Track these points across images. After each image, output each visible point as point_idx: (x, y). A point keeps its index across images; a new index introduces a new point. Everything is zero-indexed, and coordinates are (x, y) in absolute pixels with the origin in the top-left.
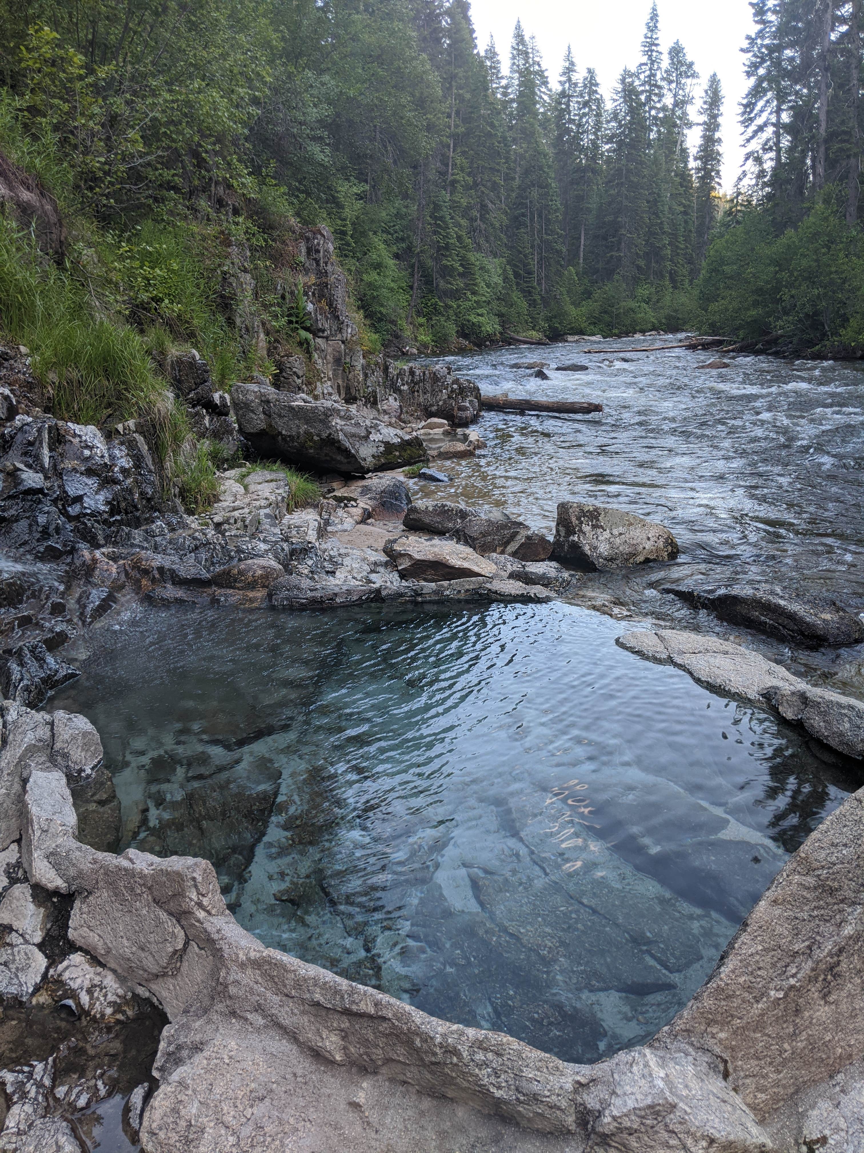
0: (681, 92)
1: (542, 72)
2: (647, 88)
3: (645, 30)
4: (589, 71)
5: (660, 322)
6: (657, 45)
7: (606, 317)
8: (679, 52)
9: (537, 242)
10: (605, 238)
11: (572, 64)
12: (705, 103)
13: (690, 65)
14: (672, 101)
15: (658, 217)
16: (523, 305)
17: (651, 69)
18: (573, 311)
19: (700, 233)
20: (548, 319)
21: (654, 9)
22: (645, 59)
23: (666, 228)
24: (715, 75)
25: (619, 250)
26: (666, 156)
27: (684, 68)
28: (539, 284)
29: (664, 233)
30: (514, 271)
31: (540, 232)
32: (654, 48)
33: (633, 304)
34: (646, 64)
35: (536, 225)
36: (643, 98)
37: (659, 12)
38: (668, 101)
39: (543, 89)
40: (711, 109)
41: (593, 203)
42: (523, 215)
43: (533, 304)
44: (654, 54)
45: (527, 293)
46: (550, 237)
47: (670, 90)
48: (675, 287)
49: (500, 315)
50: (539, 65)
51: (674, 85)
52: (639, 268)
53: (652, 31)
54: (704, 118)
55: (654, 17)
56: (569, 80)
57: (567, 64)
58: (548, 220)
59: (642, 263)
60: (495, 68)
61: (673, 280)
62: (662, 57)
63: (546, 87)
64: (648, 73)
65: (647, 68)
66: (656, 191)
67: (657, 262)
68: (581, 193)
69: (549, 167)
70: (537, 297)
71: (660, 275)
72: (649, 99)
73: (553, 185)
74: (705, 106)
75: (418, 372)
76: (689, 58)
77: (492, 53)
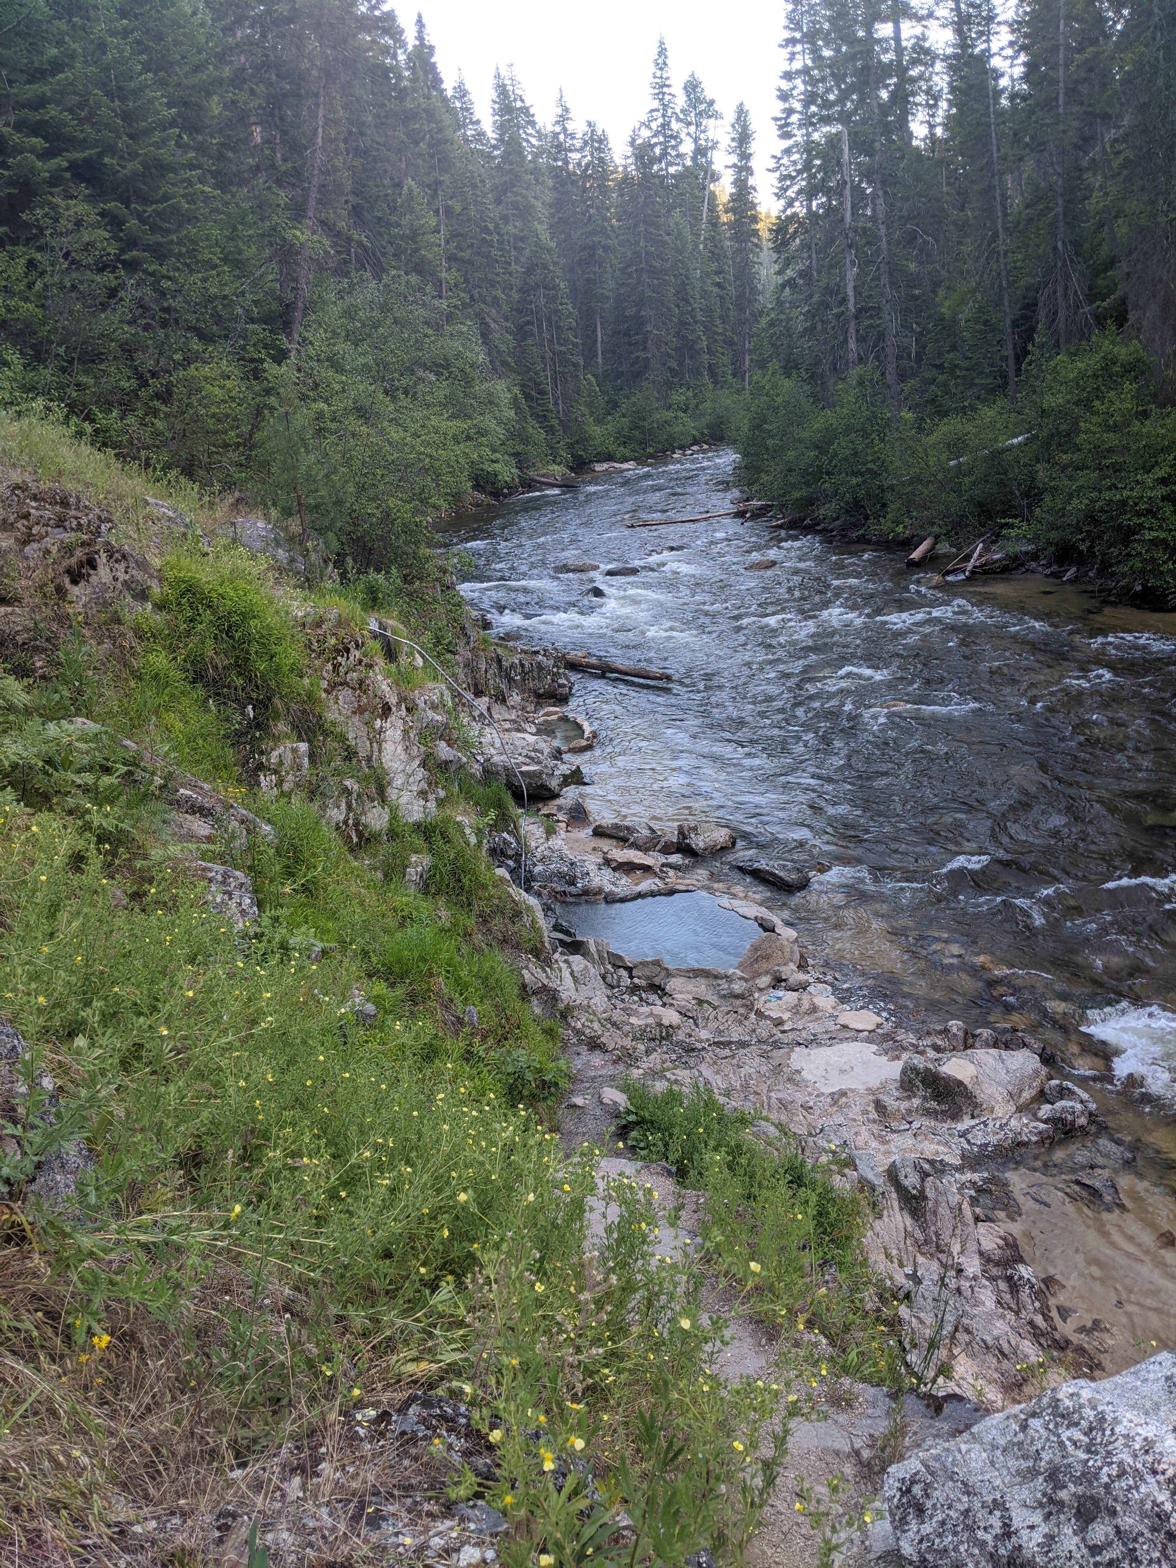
0: (702, 136)
1: (527, 109)
2: (662, 139)
3: (653, 69)
4: (590, 124)
5: (702, 434)
6: (669, 86)
7: (637, 433)
8: (696, 87)
9: (549, 354)
10: (627, 334)
11: (567, 110)
12: (733, 139)
13: (711, 103)
14: (692, 147)
15: (687, 302)
16: (540, 435)
17: (664, 116)
18: (596, 431)
19: (741, 309)
20: (570, 446)
21: (662, 43)
22: (656, 104)
23: (700, 317)
24: (741, 104)
25: (645, 349)
26: (692, 226)
27: (702, 107)
28: (556, 404)
29: (696, 322)
30: (524, 393)
31: (551, 341)
32: (665, 90)
33: (669, 415)
34: (657, 110)
35: (546, 336)
36: (657, 151)
37: (667, 46)
38: (687, 147)
39: (530, 131)
40: (740, 147)
41: (609, 287)
42: (528, 323)
43: (550, 430)
44: (667, 97)
45: (542, 418)
46: (563, 348)
47: (688, 134)
48: (716, 383)
49: (516, 455)
50: (522, 101)
51: (692, 129)
52: (671, 370)
53: (661, 69)
54: (734, 159)
55: (662, 52)
56: (565, 130)
57: (559, 111)
58: (559, 327)
59: (674, 364)
60: (467, 109)
61: (713, 373)
62: (676, 100)
63: (533, 127)
64: (661, 120)
65: (659, 114)
66: (683, 272)
67: (691, 358)
68: (592, 276)
69: (555, 264)
70: (555, 422)
71: (696, 372)
72: (664, 154)
73: (562, 286)
74: (734, 144)
75: (527, 665)
76: (709, 95)
77: (462, 92)
